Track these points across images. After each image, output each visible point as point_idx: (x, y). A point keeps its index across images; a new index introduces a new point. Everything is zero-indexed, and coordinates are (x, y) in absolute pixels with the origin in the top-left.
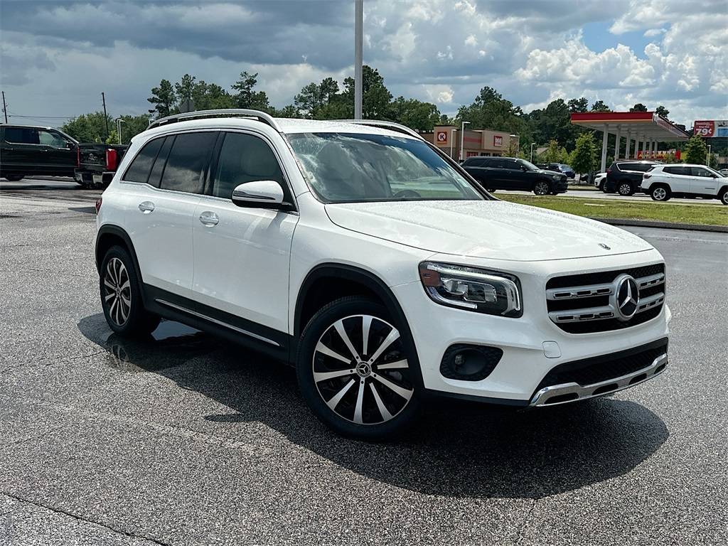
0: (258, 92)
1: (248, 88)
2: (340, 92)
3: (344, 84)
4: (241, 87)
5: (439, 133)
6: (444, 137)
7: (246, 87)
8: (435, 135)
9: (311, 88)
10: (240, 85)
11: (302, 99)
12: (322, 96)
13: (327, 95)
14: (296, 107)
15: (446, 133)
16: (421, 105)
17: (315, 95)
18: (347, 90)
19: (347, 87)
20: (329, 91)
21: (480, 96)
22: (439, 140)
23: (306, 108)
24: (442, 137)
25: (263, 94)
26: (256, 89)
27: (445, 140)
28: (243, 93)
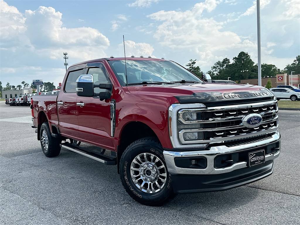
0: (196, 67)
1: (193, 66)
2: (231, 63)
3: (233, 60)
4: (190, 65)
5: (279, 77)
6: (281, 78)
7: (192, 65)
8: (277, 78)
9: (218, 63)
10: (189, 64)
11: (214, 67)
12: (223, 66)
13: (225, 65)
14: (212, 71)
15: (282, 77)
16: (268, 65)
17: (220, 65)
18: (234, 62)
19: (234, 61)
20: (226, 63)
21: (296, 59)
22: (279, 80)
23: (216, 71)
24: (280, 78)
25: (198, 67)
26: (195, 66)
27: (282, 80)
28: (190, 67)
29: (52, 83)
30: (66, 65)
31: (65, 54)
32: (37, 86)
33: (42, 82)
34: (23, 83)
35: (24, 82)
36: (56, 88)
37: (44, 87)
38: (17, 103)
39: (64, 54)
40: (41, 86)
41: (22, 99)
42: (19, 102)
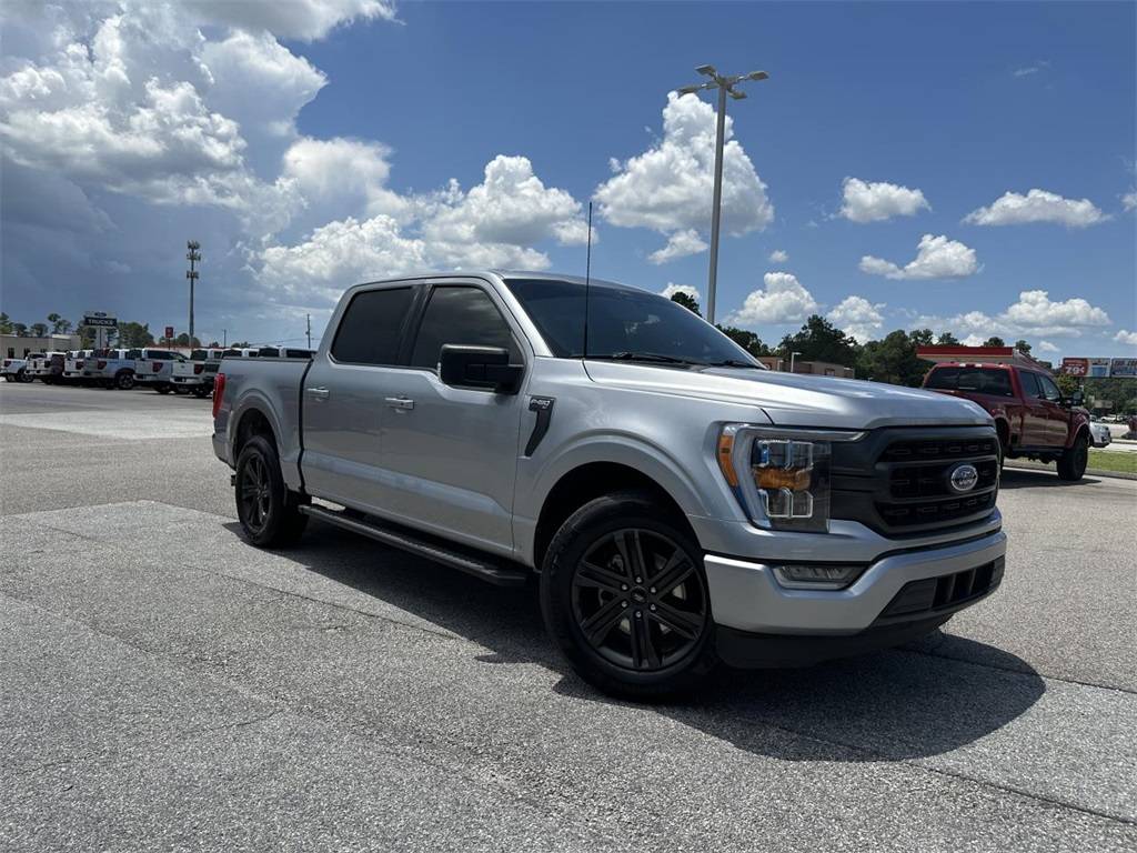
29: (143, 325)
30: (192, 277)
31: (193, 247)
32: (98, 331)
33: (115, 320)
34: (53, 318)
35: (56, 316)
36: (156, 341)
37: (117, 335)
38: (31, 373)
39: (190, 247)
40: (110, 332)
41: (47, 364)
42: (38, 372)
